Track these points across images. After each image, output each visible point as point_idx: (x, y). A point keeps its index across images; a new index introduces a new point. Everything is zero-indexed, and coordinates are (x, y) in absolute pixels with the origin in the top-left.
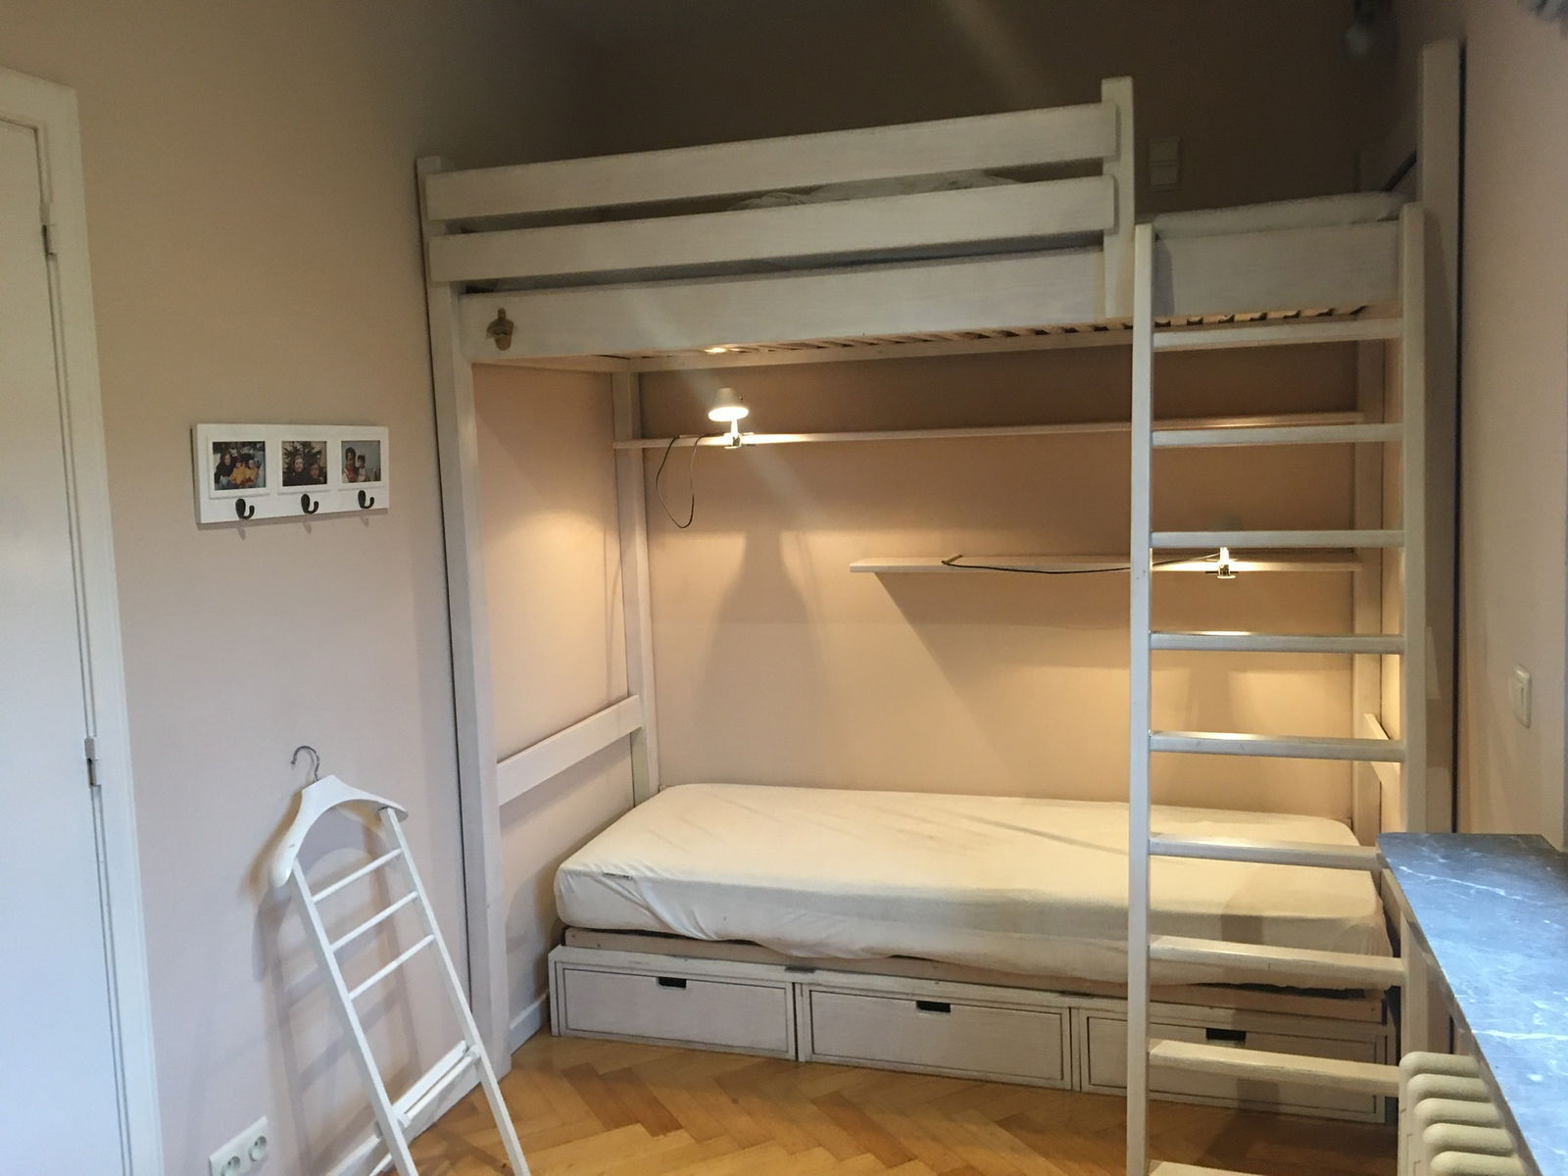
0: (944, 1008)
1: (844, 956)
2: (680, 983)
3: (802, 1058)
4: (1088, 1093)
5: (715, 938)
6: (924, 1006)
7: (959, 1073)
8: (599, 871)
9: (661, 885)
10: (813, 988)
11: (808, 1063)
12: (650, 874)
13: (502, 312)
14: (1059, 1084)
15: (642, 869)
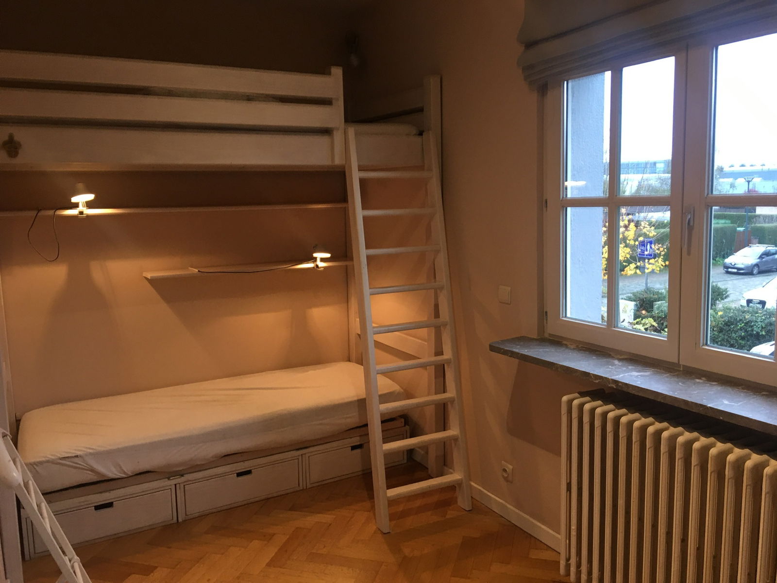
0: (249, 472)
1: (203, 463)
2: (110, 505)
3: (180, 520)
4: (310, 488)
5: (131, 475)
6: (239, 475)
7: (257, 499)
8: (57, 457)
9: (98, 455)
10: (185, 484)
11: (184, 521)
12: (91, 451)
13: (11, 137)
14: (298, 489)
15: (84, 449)
